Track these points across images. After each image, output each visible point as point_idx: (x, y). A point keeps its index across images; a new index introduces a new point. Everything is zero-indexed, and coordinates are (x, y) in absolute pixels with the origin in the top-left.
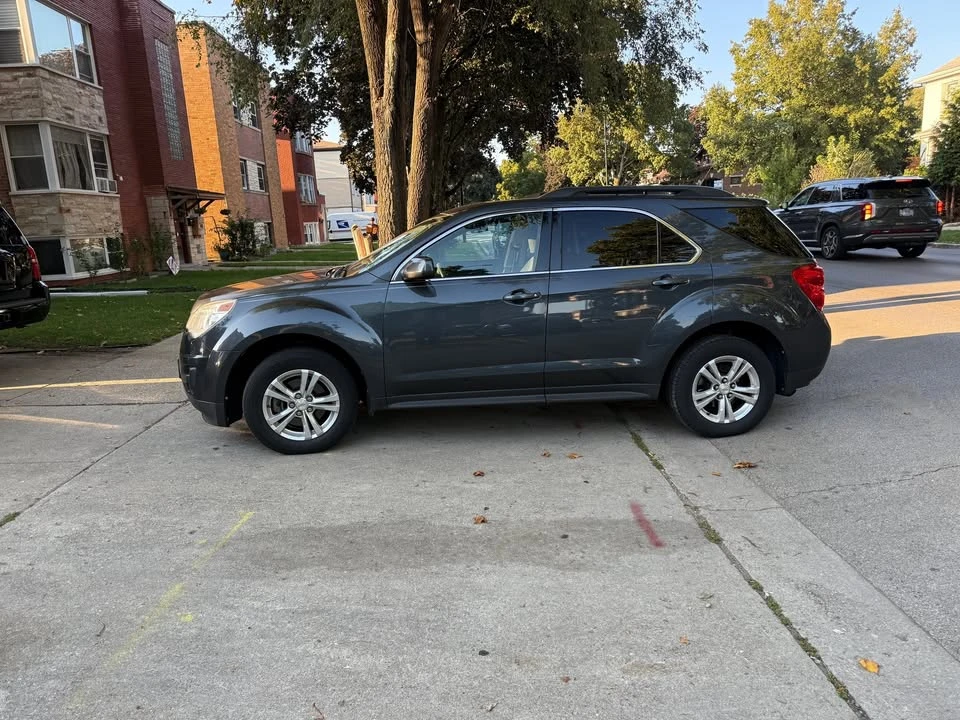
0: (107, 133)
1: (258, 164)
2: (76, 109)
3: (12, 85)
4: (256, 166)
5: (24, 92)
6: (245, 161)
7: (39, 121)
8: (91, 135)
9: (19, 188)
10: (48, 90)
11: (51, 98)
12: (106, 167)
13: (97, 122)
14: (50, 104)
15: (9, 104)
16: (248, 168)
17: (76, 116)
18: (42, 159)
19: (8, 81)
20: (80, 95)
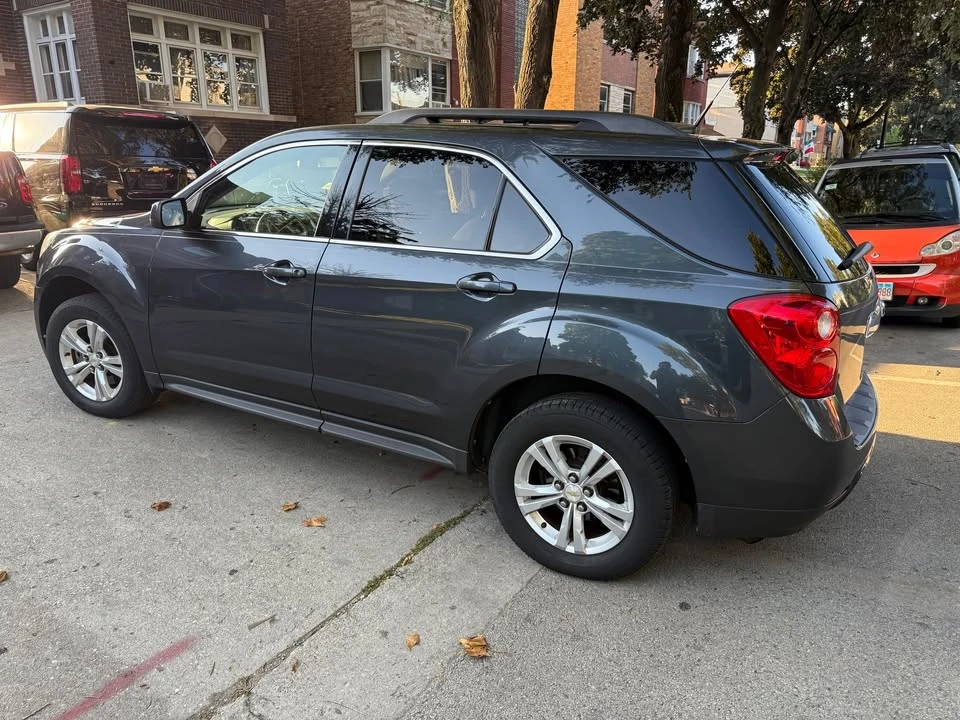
0: (451, 58)
1: (626, 90)
2: (420, 35)
3: (365, 14)
4: (623, 92)
5: (374, 20)
6: (609, 86)
7: (381, 47)
8: (433, 60)
9: (364, 109)
10: (393, 17)
11: (394, 24)
12: (445, 91)
13: (441, 47)
14: (392, 30)
15: (363, 31)
16: (612, 94)
17: (418, 41)
18: (380, 83)
19: (363, 10)
20: (425, 21)
